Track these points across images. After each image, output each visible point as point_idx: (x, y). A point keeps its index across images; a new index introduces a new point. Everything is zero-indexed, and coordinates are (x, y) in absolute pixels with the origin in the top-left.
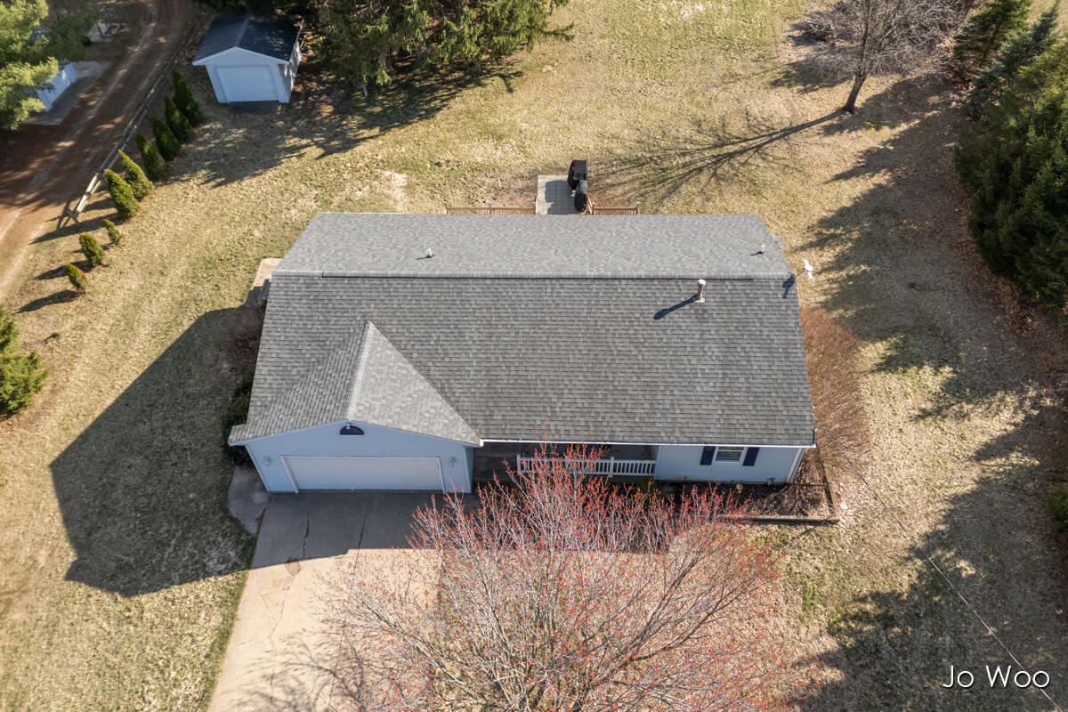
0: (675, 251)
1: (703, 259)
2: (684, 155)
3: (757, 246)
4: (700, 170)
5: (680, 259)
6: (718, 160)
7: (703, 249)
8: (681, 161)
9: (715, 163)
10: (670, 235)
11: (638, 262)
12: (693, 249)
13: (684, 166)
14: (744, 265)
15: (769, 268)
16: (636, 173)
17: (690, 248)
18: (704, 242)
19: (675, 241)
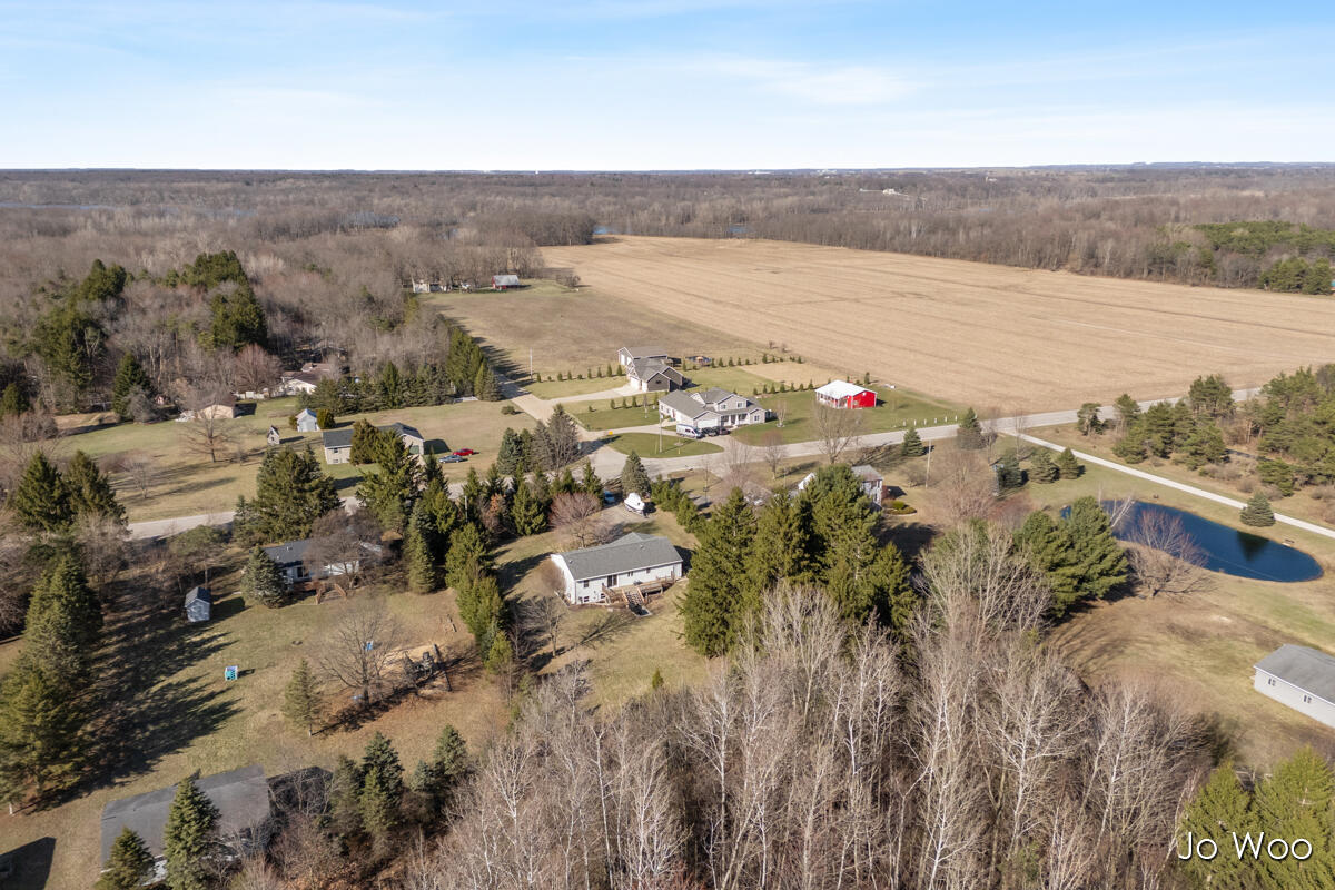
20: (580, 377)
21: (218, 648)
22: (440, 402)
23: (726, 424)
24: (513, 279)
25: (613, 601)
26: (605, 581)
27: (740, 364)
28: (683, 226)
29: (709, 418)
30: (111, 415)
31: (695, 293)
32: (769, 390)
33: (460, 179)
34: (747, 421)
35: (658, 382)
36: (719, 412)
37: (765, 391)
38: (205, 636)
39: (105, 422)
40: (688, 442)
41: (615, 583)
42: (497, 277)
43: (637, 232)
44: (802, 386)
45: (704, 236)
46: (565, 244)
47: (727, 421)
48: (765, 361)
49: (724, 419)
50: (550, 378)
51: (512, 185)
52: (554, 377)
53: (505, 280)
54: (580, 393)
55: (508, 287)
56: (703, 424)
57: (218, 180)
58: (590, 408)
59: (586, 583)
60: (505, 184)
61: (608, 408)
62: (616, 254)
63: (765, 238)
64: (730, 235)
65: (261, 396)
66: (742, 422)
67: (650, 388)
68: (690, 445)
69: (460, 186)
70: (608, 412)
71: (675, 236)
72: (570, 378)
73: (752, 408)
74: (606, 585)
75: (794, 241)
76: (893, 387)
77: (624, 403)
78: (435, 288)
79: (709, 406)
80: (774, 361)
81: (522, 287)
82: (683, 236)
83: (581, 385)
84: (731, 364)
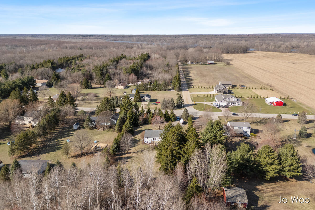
10: (150, 135)
20: (204, 88)
21: (72, 135)
22: (165, 90)
23: (229, 105)
24: (212, 62)
25: (153, 144)
26: (153, 139)
27: (253, 89)
28: (277, 49)
29: (224, 102)
30: (103, 86)
31: (261, 68)
32: (253, 97)
33: (224, 36)
34: (236, 105)
35: (220, 91)
36: (227, 101)
37: (251, 97)
38: (73, 132)
39: (102, 87)
40: (214, 108)
41: (155, 140)
42: (208, 61)
43: (262, 50)
44: (264, 97)
45: (282, 52)
46: (238, 53)
47: (230, 104)
48: (261, 89)
49: (228, 103)
50: (196, 87)
51: (237, 38)
52: (198, 87)
53: (210, 62)
54: (200, 92)
55: (211, 64)
56: (221, 104)
57: (170, 37)
58: (198, 96)
59: (148, 138)
60: (235, 37)
61: (203, 96)
62: (250, 56)
63: (301, 53)
64: (291, 52)
65: (132, 85)
66: (234, 105)
67: (217, 93)
68: (215, 109)
69: (223, 38)
70: (202, 97)
71: (273, 52)
72: (202, 88)
73: (238, 101)
75: (311, 54)
76: (296, 101)
77: (207, 96)
78: (192, 63)
79: (225, 99)
80: (264, 89)
81: (214, 64)
82: (276, 52)
83: (203, 90)
84: (250, 88)
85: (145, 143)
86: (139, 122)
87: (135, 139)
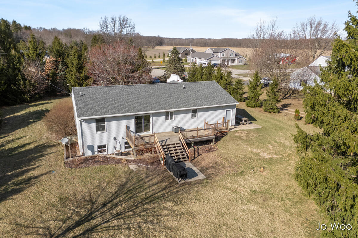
0: (111, 95)
1: (102, 92)
2: (118, 214)
3: (82, 99)
4: (104, 205)
5: (109, 91)
6: (88, 218)
7: (102, 96)
8: (119, 209)
9: (92, 213)
10: (114, 102)
11: (123, 89)
12: (105, 96)
13: (116, 205)
14: (88, 90)
15: (80, 89)
16: (150, 192)
17: (107, 96)
18: (101, 100)
19: (112, 99)
25: (140, 152)
26: (132, 123)
35: (186, 54)
49: (223, 61)
59: (100, 124)
66: (232, 64)
74: (133, 128)
85: (88, 153)
86: (28, 83)
87: (10, 146)
